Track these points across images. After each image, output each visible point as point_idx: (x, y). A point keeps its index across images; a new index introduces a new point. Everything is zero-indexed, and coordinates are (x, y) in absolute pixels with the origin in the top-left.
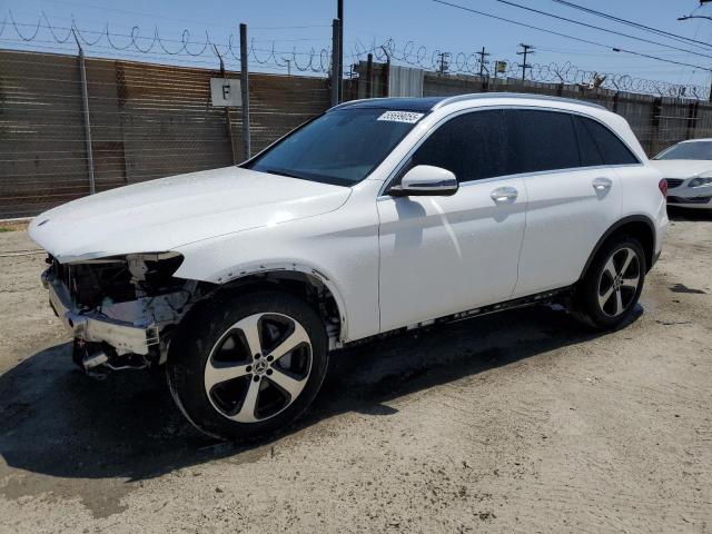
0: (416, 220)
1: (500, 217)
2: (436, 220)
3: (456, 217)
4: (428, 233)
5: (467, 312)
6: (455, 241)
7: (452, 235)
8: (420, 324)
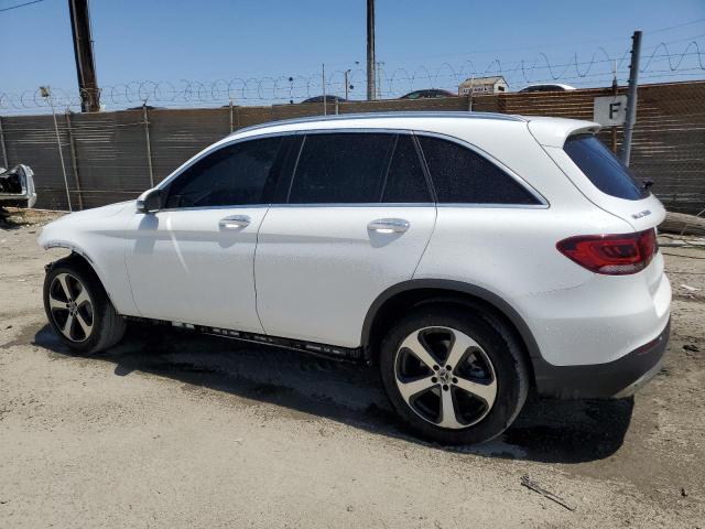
0: (151, 232)
1: (226, 243)
2: (166, 236)
3: (184, 235)
4: (159, 245)
5: (229, 331)
6: (180, 256)
7: (178, 250)
8: (184, 324)
